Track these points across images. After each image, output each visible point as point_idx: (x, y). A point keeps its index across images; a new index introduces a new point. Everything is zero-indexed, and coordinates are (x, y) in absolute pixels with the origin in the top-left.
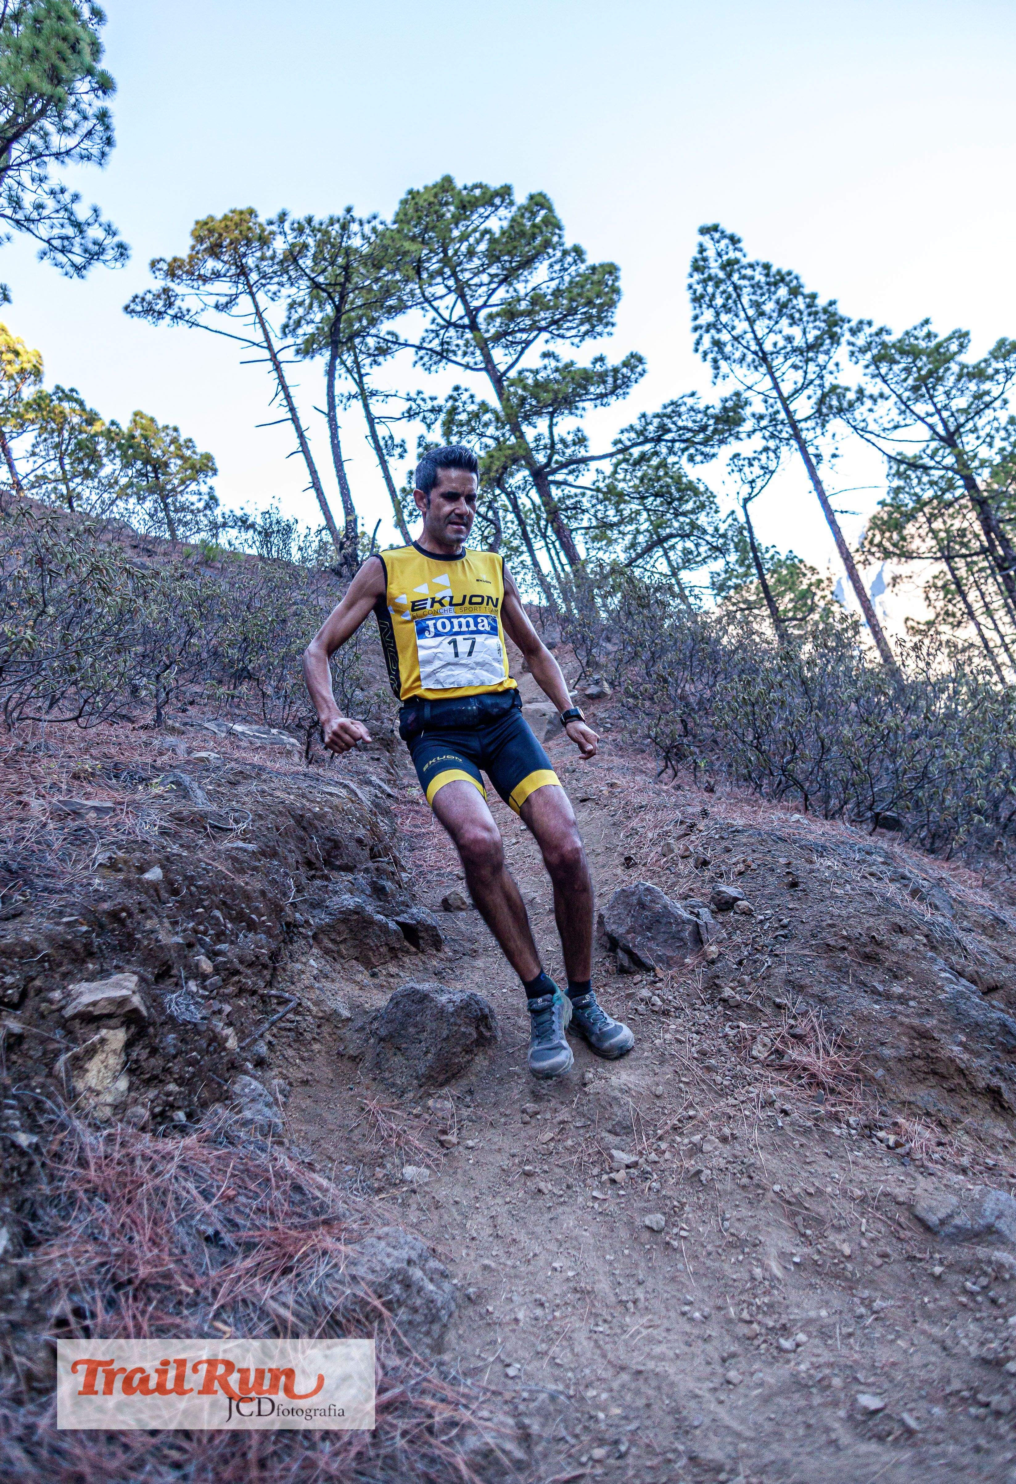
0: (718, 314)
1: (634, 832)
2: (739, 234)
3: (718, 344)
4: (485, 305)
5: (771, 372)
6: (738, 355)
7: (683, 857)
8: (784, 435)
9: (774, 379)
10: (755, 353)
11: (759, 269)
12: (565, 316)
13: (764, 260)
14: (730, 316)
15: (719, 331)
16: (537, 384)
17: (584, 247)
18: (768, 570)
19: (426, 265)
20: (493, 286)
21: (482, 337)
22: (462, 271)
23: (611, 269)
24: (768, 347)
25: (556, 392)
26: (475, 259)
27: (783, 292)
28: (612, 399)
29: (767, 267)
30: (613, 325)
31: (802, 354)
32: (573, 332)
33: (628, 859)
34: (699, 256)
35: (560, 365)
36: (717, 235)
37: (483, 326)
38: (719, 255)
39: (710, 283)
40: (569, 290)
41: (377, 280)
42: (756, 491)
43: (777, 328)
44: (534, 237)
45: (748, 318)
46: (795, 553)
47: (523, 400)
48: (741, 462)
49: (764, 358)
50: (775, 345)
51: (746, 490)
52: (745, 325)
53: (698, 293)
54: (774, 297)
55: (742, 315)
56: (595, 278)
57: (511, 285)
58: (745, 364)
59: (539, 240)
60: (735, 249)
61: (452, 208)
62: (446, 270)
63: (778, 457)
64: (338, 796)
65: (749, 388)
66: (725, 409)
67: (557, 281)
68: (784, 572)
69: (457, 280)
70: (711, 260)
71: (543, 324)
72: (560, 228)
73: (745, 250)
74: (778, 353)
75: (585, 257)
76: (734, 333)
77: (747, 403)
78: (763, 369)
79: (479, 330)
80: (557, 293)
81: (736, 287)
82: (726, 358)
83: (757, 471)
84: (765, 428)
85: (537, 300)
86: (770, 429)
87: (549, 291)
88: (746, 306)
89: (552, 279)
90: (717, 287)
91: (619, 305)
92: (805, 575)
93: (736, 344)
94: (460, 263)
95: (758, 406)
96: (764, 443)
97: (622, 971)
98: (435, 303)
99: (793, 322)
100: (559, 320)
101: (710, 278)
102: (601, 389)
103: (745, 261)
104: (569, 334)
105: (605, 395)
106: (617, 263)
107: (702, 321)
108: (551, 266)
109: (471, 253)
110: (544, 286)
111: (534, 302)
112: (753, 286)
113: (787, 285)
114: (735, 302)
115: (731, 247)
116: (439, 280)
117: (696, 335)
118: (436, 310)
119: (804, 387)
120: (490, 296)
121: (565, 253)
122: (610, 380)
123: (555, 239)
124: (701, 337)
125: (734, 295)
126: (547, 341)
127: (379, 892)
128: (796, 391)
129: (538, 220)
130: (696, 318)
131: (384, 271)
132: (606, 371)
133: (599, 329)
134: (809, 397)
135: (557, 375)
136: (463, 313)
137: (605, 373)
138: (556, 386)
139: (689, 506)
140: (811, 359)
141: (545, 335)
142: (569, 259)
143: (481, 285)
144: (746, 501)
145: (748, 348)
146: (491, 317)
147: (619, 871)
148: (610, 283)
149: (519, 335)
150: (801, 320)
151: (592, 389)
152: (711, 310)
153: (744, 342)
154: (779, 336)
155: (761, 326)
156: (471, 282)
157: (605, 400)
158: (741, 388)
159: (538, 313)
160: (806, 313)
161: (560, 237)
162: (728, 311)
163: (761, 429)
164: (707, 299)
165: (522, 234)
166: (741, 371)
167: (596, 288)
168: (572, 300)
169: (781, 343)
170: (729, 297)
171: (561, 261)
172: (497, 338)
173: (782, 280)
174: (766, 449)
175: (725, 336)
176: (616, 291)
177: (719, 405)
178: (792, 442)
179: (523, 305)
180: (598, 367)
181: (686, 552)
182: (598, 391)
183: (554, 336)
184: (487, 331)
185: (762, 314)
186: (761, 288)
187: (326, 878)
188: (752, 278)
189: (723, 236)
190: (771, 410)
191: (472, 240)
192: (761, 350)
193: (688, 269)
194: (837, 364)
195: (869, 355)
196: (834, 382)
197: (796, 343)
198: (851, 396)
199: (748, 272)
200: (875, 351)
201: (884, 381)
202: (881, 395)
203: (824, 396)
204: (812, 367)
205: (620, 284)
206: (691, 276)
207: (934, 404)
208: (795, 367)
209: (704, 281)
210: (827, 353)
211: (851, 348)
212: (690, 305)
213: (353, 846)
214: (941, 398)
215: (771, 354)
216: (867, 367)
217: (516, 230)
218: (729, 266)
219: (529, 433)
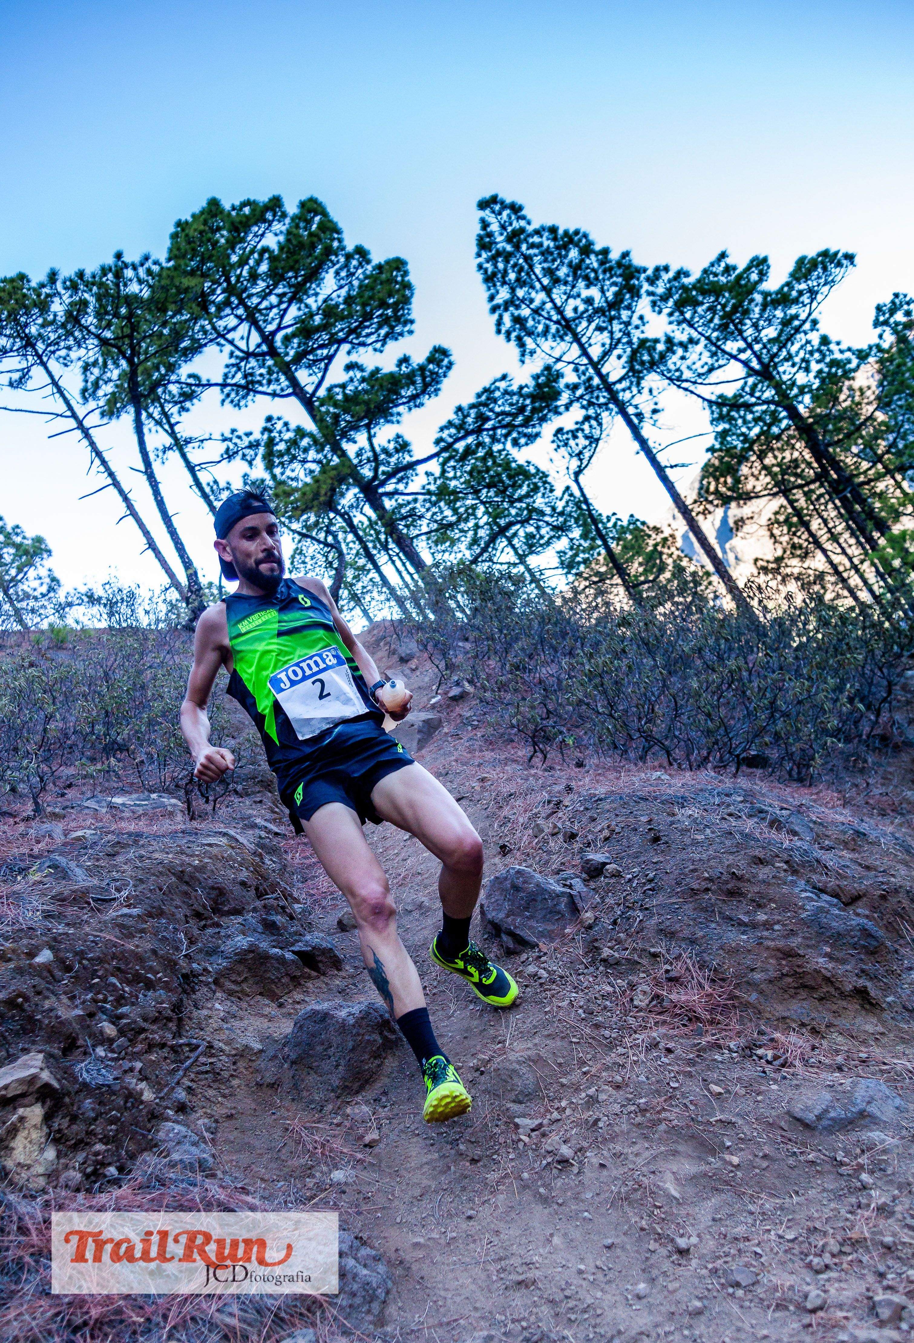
0: (513, 290)
1: (507, 820)
2: (519, 202)
3: (518, 320)
4: (279, 328)
5: (577, 339)
6: (540, 328)
7: (553, 835)
8: (602, 400)
9: (581, 346)
10: (557, 322)
11: (546, 234)
12: (362, 322)
13: (549, 223)
14: (526, 289)
15: (518, 307)
17: (367, 246)
18: (613, 538)
19: (212, 298)
20: (284, 306)
21: (283, 361)
22: (249, 297)
23: (398, 264)
24: (569, 314)
25: (368, 403)
26: (259, 282)
27: (574, 254)
28: (425, 398)
29: (553, 230)
30: (412, 322)
31: (604, 315)
32: (374, 337)
33: (503, 847)
34: (483, 232)
35: (366, 374)
36: (497, 207)
37: (282, 350)
38: (503, 227)
39: (500, 259)
40: (360, 295)
41: (165, 324)
42: (585, 462)
43: (575, 292)
44: (313, 246)
45: (544, 288)
46: (636, 516)
47: (337, 417)
48: (565, 436)
49: (568, 326)
50: (576, 310)
51: (575, 463)
52: (542, 296)
53: (489, 272)
54: (566, 261)
55: (538, 285)
56: (384, 276)
57: (301, 301)
58: (550, 337)
59: (319, 249)
60: (519, 218)
61: (225, 233)
63: (600, 424)
64: (217, 845)
65: (559, 360)
66: (538, 386)
67: (346, 288)
68: (630, 537)
70: (496, 235)
71: (341, 335)
72: (339, 232)
73: (528, 217)
74: (581, 317)
75: (369, 257)
76: (533, 306)
77: (559, 375)
78: (569, 338)
79: (279, 354)
80: (349, 300)
81: (527, 259)
82: (530, 334)
83: (583, 442)
84: (581, 397)
85: (331, 311)
86: (587, 397)
87: (341, 300)
88: (540, 276)
89: (342, 287)
90: (507, 261)
91: (413, 300)
92: (649, 536)
93: (537, 318)
95: (570, 377)
96: (584, 413)
97: (510, 953)
99: (590, 283)
100: (357, 328)
101: (498, 254)
102: (412, 391)
103: (530, 229)
104: (370, 340)
105: (418, 396)
106: (403, 256)
107: (499, 300)
108: (338, 273)
109: (254, 277)
110: (334, 296)
111: (327, 314)
112: (543, 254)
114: (528, 274)
115: (513, 217)
117: (496, 316)
118: (231, 342)
119: (613, 347)
120: (282, 317)
121: (349, 257)
122: (419, 379)
123: (336, 244)
124: (501, 317)
125: (526, 267)
126: (349, 353)
127: (270, 927)
128: (606, 354)
129: (314, 227)
130: (492, 298)
131: (169, 313)
132: (413, 371)
133: (399, 329)
134: (619, 357)
135: (365, 386)
137: (413, 373)
138: (366, 397)
139: (525, 489)
140: (615, 318)
141: (346, 347)
142: (355, 263)
143: (271, 308)
144: (577, 474)
145: (549, 319)
146: (288, 339)
147: (497, 860)
148: (400, 279)
149: (319, 352)
150: (597, 279)
151: (403, 393)
152: (506, 287)
153: (544, 313)
154: (578, 300)
155: (558, 294)
156: (261, 306)
157: (419, 401)
158: (551, 361)
159: (334, 325)
160: (601, 270)
161: (340, 241)
162: (524, 284)
163: (578, 399)
164: (499, 276)
165: (301, 245)
166: (546, 344)
167: (387, 288)
168: (365, 305)
169: (582, 308)
170: (521, 269)
171: (346, 266)
172: (298, 359)
173: (571, 241)
174: (587, 418)
175: (525, 312)
176: (408, 286)
177: (532, 383)
178: (611, 406)
179: (318, 320)
180: (404, 368)
181: (530, 536)
182: (410, 393)
183: (355, 346)
184: (287, 354)
185: (557, 281)
186: (552, 253)
187: (218, 925)
188: (541, 245)
189: (504, 207)
190: (583, 378)
191: (252, 263)
192: (563, 317)
193: (475, 249)
194: (641, 318)
195: (671, 303)
196: (642, 336)
197: (596, 305)
198: (661, 347)
199: (536, 239)
200: (676, 297)
201: (691, 326)
202: (691, 341)
203: (634, 352)
204: (616, 326)
205: (411, 278)
206: (479, 255)
207: (745, 340)
208: (600, 329)
209: (493, 259)
210: (629, 307)
211: (652, 298)
212: (484, 287)
213: (237, 889)
214: (749, 332)
215: (574, 320)
216: (671, 314)
217: (294, 242)
218: (515, 237)
219: (350, 449)
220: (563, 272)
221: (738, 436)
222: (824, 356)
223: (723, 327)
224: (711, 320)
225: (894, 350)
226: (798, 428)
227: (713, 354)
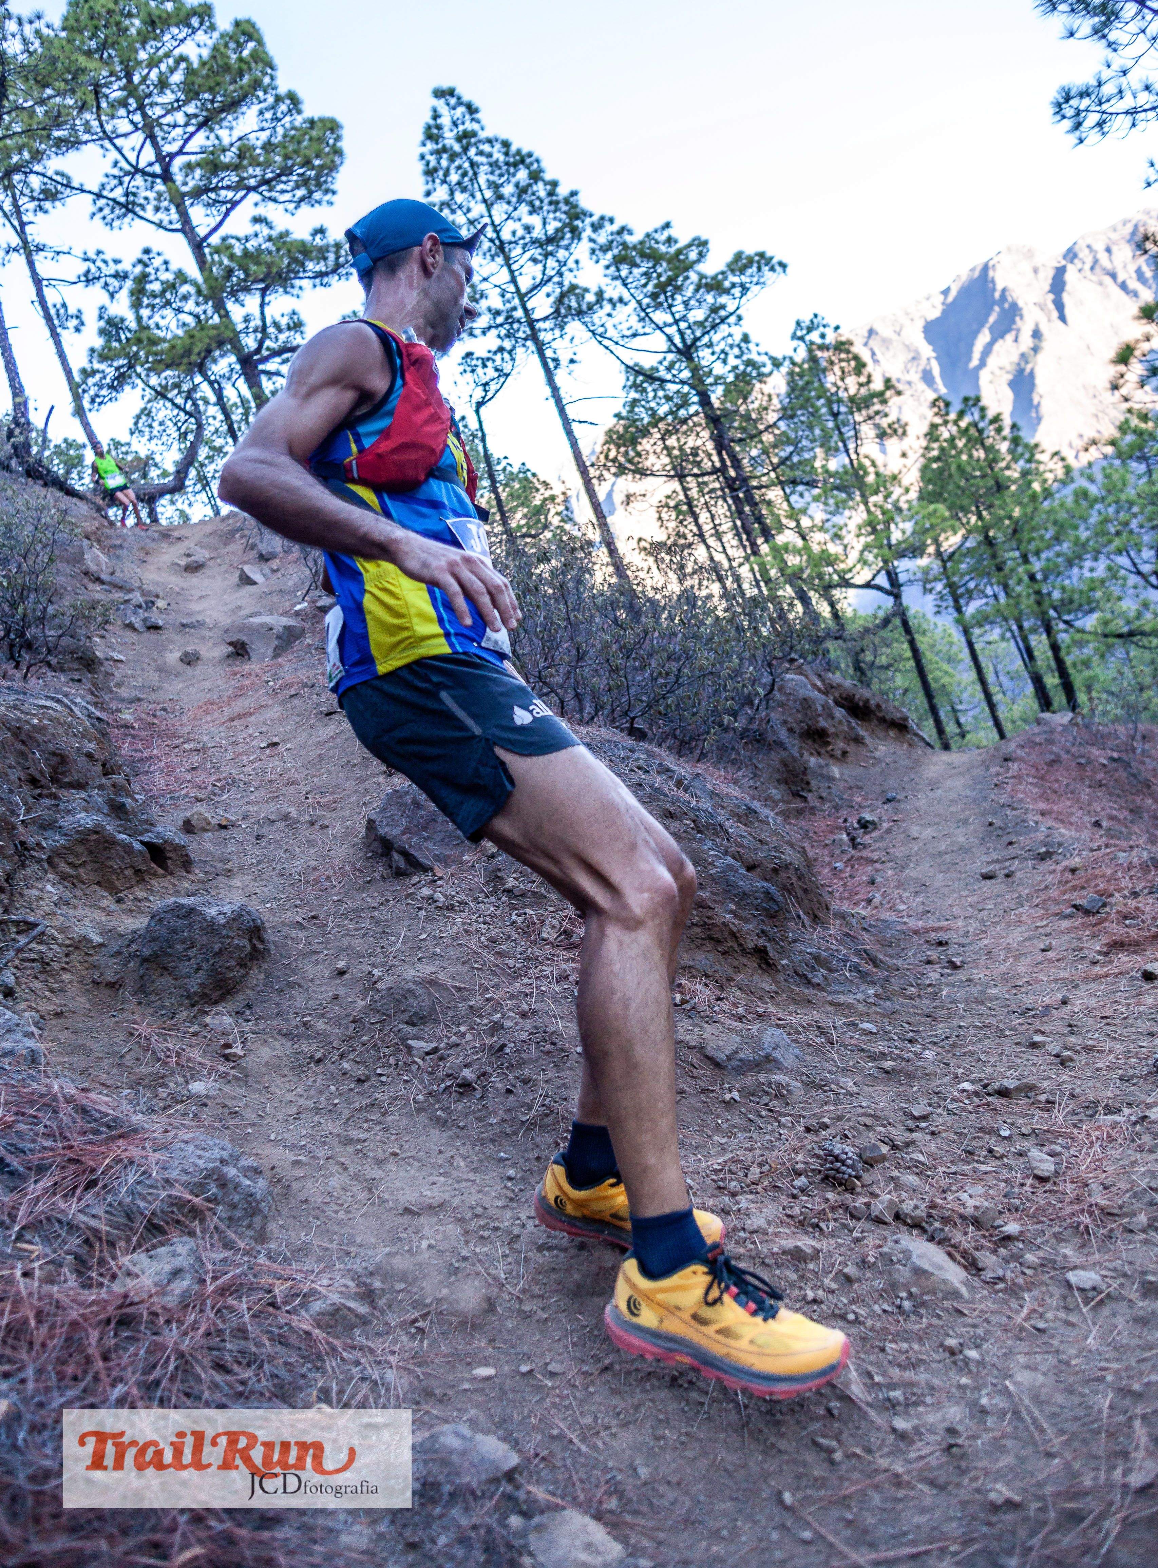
0: (452, 193)
2: (477, 103)
4: (180, 152)
5: (508, 264)
8: (521, 335)
9: (512, 272)
10: (491, 240)
11: (498, 146)
12: (279, 175)
13: (503, 136)
14: (466, 195)
15: (453, 212)
16: (246, 253)
17: (301, 94)
18: (501, 482)
19: (105, 90)
20: (191, 129)
21: (178, 190)
22: (152, 105)
23: (333, 126)
24: (506, 235)
25: (269, 266)
26: (168, 92)
27: (522, 175)
28: (333, 279)
29: (506, 144)
30: (334, 193)
31: (541, 246)
32: (287, 196)
34: (432, 122)
35: (274, 234)
36: (453, 101)
37: (179, 178)
38: (455, 124)
39: (445, 156)
40: (282, 145)
41: (42, 102)
42: (490, 395)
43: (515, 214)
44: (241, 76)
45: (485, 200)
46: (527, 466)
47: (230, 272)
48: (474, 362)
49: (501, 248)
50: (514, 233)
51: (479, 393)
52: (482, 208)
53: (431, 166)
54: (513, 180)
55: (478, 196)
56: (314, 133)
57: (212, 130)
59: (246, 79)
60: (473, 120)
61: (137, 22)
62: (131, 101)
63: (513, 359)
64: (54, 710)
65: (486, 281)
67: (268, 133)
68: (517, 486)
69: (145, 116)
70: (446, 129)
71: (252, 182)
72: (272, 68)
73: (483, 122)
74: (516, 243)
75: (301, 107)
76: (471, 216)
77: (483, 296)
78: (500, 260)
79: (173, 181)
80: (268, 146)
81: (473, 164)
83: (491, 373)
84: (501, 325)
85: (245, 152)
86: (507, 327)
87: (259, 143)
88: (483, 187)
89: (262, 129)
90: (452, 160)
91: (341, 169)
92: (538, 490)
94: (149, 95)
95: (495, 301)
96: (498, 342)
97: (399, 874)
98: (118, 142)
99: (534, 210)
100: (271, 180)
101: (444, 150)
102: (321, 267)
103: (483, 135)
104: (282, 198)
105: (326, 274)
106: (340, 119)
108: (261, 113)
109: (163, 84)
110: (252, 136)
111: (242, 156)
112: (491, 165)
113: (528, 167)
114: (471, 180)
115: (468, 117)
116: (122, 112)
118: (119, 150)
119: (542, 283)
120: (186, 141)
121: (278, 99)
122: (331, 257)
123: (267, 80)
125: (471, 173)
126: (256, 204)
127: (118, 810)
128: (535, 288)
129: (246, 53)
130: (428, 194)
131: (49, 92)
132: (328, 246)
133: (317, 196)
134: (548, 295)
135: (268, 245)
136: (153, 158)
137: (326, 248)
138: (268, 259)
140: (551, 254)
141: (254, 197)
142: (283, 107)
143: (175, 126)
144: (479, 405)
146: (189, 167)
147: (382, 782)
148: (331, 142)
149: (223, 193)
150: (541, 208)
151: (310, 265)
152: (445, 186)
154: (518, 224)
155: (499, 211)
156: (164, 121)
157: (325, 280)
159: (245, 168)
160: (546, 201)
161: (272, 78)
162: (464, 190)
163: (497, 326)
164: (441, 173)
165: (227, 68)
167: (316, 146)
168: (286, 157)
169: (520, 232)
170: (465, 174)
171: (273, 108)
172: (197, 193)
173: (522, 161)
174: (501, 349)
176: (338, 152)
178: (529, 343)
179: (227, 158)
180: (318, 240)
182: (317, 269)
183: (265, 199)
184: (185, 184)
185: (500, 197)
186: (500, 168)
187: (55, 797)
188: (490, 155)
189: (460, 103)
190: (508, 306)
191: (163, 67)
192: (498, 237)
193: (421, 137)
194: (577, 262)
195: (609, 255)
196: (574, 281)
197: (535, 234)
198: (590, 298)
199: (486, 148)
200: (616, 251)
201: (625, 285)
202: (621, 300)
203: (563, 295)
204: (551, 262)
205: (343, 144)
206: (424, 145)
207: (673, 314)
208: (535, 260)
209: (438, 153)
210: (567, 248)
211: (592, 245)
212: (422, 179)
213: (82, 761)
214: (679, 308)
215: (510, 243)
216: (607, 267)
217: (220, 62)
218: (466, 137)
219: (236, 312)
220: (508, 190)
221: (647, 409)
222: (742, 353)
223: (654, 296)
224: (645, 285)
225: (806, 366)
226: (707, 416)
227: (642, 320)
